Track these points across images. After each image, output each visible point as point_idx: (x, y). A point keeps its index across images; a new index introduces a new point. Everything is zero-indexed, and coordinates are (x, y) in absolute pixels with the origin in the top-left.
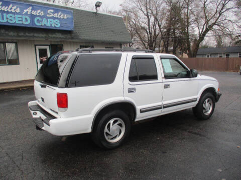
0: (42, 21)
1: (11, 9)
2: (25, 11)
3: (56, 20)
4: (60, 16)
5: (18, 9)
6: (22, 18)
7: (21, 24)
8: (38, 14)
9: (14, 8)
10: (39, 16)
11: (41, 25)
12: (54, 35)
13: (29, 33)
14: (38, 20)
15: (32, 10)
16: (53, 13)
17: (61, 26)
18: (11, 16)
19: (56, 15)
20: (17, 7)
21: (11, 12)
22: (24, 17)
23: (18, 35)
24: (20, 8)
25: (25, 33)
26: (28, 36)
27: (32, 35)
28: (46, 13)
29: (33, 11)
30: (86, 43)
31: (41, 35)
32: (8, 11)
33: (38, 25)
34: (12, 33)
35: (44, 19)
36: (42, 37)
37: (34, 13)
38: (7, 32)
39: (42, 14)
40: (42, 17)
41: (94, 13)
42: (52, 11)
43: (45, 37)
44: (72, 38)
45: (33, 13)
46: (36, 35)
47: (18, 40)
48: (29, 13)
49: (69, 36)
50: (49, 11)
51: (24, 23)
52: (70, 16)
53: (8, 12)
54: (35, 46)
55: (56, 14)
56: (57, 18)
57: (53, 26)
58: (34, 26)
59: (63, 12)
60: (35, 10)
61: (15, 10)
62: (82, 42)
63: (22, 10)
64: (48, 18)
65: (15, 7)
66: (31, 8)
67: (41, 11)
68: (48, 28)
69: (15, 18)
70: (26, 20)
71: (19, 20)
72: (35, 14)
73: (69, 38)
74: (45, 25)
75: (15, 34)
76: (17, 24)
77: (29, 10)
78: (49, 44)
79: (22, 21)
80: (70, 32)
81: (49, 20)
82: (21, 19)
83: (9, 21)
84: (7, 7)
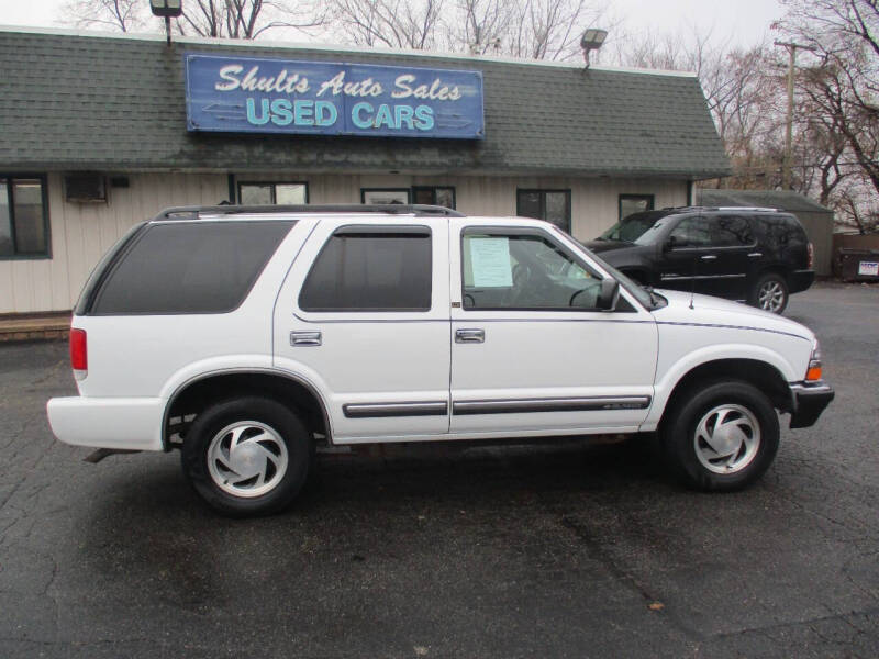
0: (374, 115)
1: (284, 83)
2: (325, 86)
3: (422, 108)
4: (436, 92)
5: (305, 82)
6: (313, 108)
7: (309, 127)
8: (363, 94)
9: (291, 80)
10: (368, 99)
11: (372, 128)
12: (414, 158)
13: (333, 154)
14: (362, 112)
15: (346, 81)
16: (414, 86)
17: (437, 126)
18: (282, 107)
19: (421, 92)
20: (301, 78)
21: (283, 95)
22: (320, 105)
23: (299, 159)
24: (309, 78)
25: (320, 154)
26: (329, 162)
27: (341, 158)
28: (389, 87)
29: (349, 85)
30: (539, 178)
31: (369, 158)
32: (274, 91)
33: (362, 125)
34: (282, 157)
35: (383, 108)
36: (373, 165)
37: (351, 90)
38: (268, 154)
39: (377, 90)
40: (375, 101)
41: (575, 71)
42: (410, 78)
43: (385, 165)
44: (477, 165)
45: (347, 92)
46: (355, 158)
47: (312, 176)
48: (335, 92)
49: (466, 158)
50: (398, 82)
51: (318, 124)
52: (471, 91)
53: (273, 95)
54: (363, 191)
55: (424, 87)
56: (427, 101)
57: (411, 126)
58: (349, 132)
59: (448, 78)
60: (354, 82)
61: (294, 85)
62: (526, 178)
63: (314, 85)
64: (393, 103)
65: (295, 78)
66: (343, 74)
67: (374, 82)
68: (393, 134)
69: (292, 110)
70: (326, 112)
71: (304, 117)
72: (354, 94)
73: (469, 165)
74: (384, 126)
75: (292, 158)
76: (299, 127)
77: (336, 83)
78: (408, 185)
79: (313, 117)
80: (472, 144)
81: (399, 108)
82: (310, 113)
83: (275, 120)
84: (272, 80)
